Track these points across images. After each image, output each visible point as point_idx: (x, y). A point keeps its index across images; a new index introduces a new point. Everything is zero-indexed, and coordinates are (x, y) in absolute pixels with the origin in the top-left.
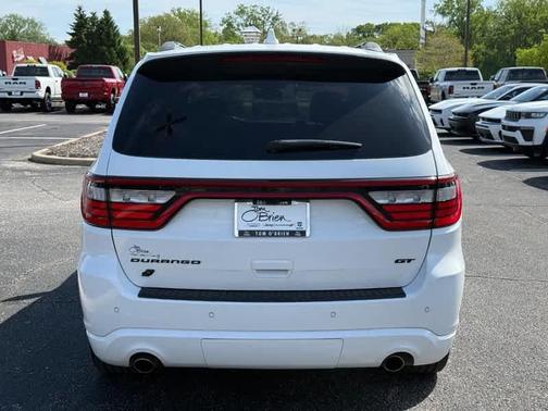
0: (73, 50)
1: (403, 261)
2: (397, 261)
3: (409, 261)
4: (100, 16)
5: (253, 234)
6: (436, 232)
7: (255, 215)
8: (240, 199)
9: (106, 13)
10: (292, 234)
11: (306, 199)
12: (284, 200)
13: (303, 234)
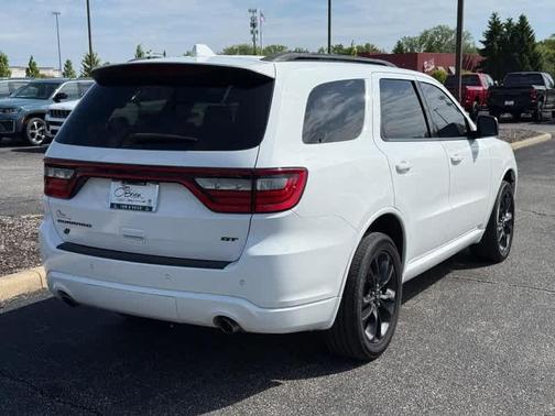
0: (485, 58)
1: (228, 239)
2: (223, 239)
3: (233, 239)
4: (516, 21)
5: (119, 206)
6: (256, 217)
7: (123, 191)
8: (115, 179)
9: (522, 18)
10: (144, 208)
11: (157, 182)
12: (142, 181)
13: (150, 209)
